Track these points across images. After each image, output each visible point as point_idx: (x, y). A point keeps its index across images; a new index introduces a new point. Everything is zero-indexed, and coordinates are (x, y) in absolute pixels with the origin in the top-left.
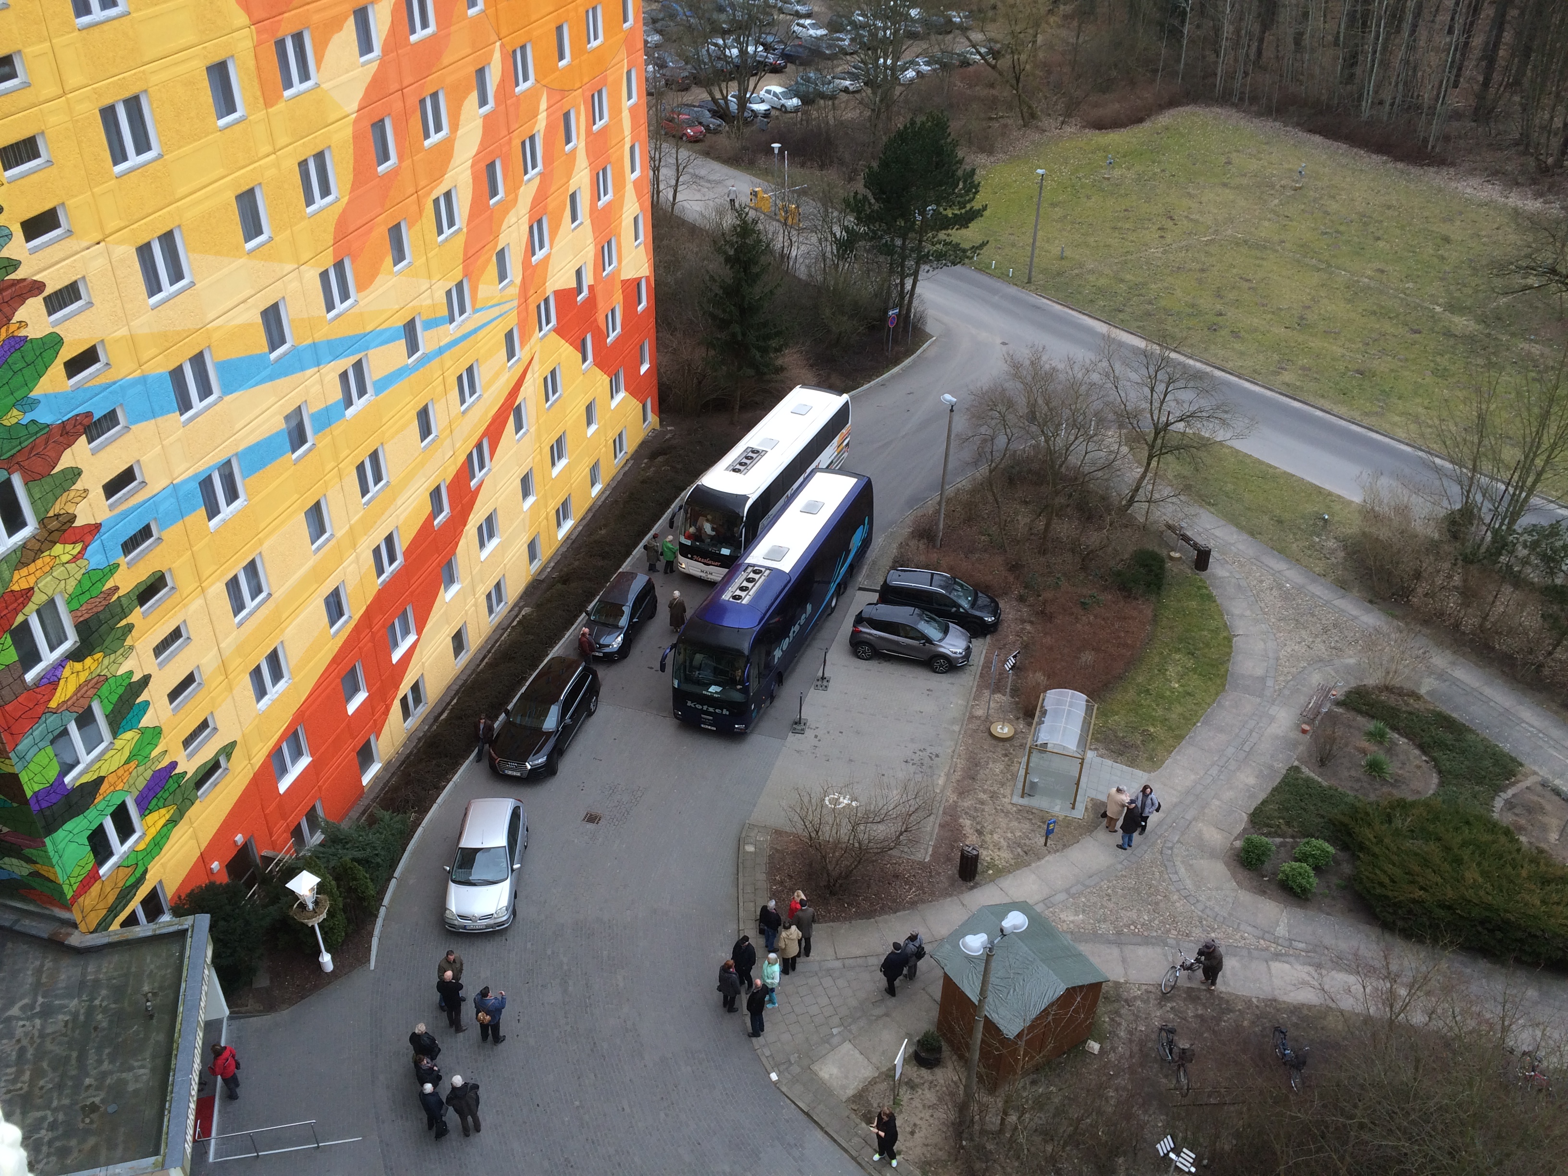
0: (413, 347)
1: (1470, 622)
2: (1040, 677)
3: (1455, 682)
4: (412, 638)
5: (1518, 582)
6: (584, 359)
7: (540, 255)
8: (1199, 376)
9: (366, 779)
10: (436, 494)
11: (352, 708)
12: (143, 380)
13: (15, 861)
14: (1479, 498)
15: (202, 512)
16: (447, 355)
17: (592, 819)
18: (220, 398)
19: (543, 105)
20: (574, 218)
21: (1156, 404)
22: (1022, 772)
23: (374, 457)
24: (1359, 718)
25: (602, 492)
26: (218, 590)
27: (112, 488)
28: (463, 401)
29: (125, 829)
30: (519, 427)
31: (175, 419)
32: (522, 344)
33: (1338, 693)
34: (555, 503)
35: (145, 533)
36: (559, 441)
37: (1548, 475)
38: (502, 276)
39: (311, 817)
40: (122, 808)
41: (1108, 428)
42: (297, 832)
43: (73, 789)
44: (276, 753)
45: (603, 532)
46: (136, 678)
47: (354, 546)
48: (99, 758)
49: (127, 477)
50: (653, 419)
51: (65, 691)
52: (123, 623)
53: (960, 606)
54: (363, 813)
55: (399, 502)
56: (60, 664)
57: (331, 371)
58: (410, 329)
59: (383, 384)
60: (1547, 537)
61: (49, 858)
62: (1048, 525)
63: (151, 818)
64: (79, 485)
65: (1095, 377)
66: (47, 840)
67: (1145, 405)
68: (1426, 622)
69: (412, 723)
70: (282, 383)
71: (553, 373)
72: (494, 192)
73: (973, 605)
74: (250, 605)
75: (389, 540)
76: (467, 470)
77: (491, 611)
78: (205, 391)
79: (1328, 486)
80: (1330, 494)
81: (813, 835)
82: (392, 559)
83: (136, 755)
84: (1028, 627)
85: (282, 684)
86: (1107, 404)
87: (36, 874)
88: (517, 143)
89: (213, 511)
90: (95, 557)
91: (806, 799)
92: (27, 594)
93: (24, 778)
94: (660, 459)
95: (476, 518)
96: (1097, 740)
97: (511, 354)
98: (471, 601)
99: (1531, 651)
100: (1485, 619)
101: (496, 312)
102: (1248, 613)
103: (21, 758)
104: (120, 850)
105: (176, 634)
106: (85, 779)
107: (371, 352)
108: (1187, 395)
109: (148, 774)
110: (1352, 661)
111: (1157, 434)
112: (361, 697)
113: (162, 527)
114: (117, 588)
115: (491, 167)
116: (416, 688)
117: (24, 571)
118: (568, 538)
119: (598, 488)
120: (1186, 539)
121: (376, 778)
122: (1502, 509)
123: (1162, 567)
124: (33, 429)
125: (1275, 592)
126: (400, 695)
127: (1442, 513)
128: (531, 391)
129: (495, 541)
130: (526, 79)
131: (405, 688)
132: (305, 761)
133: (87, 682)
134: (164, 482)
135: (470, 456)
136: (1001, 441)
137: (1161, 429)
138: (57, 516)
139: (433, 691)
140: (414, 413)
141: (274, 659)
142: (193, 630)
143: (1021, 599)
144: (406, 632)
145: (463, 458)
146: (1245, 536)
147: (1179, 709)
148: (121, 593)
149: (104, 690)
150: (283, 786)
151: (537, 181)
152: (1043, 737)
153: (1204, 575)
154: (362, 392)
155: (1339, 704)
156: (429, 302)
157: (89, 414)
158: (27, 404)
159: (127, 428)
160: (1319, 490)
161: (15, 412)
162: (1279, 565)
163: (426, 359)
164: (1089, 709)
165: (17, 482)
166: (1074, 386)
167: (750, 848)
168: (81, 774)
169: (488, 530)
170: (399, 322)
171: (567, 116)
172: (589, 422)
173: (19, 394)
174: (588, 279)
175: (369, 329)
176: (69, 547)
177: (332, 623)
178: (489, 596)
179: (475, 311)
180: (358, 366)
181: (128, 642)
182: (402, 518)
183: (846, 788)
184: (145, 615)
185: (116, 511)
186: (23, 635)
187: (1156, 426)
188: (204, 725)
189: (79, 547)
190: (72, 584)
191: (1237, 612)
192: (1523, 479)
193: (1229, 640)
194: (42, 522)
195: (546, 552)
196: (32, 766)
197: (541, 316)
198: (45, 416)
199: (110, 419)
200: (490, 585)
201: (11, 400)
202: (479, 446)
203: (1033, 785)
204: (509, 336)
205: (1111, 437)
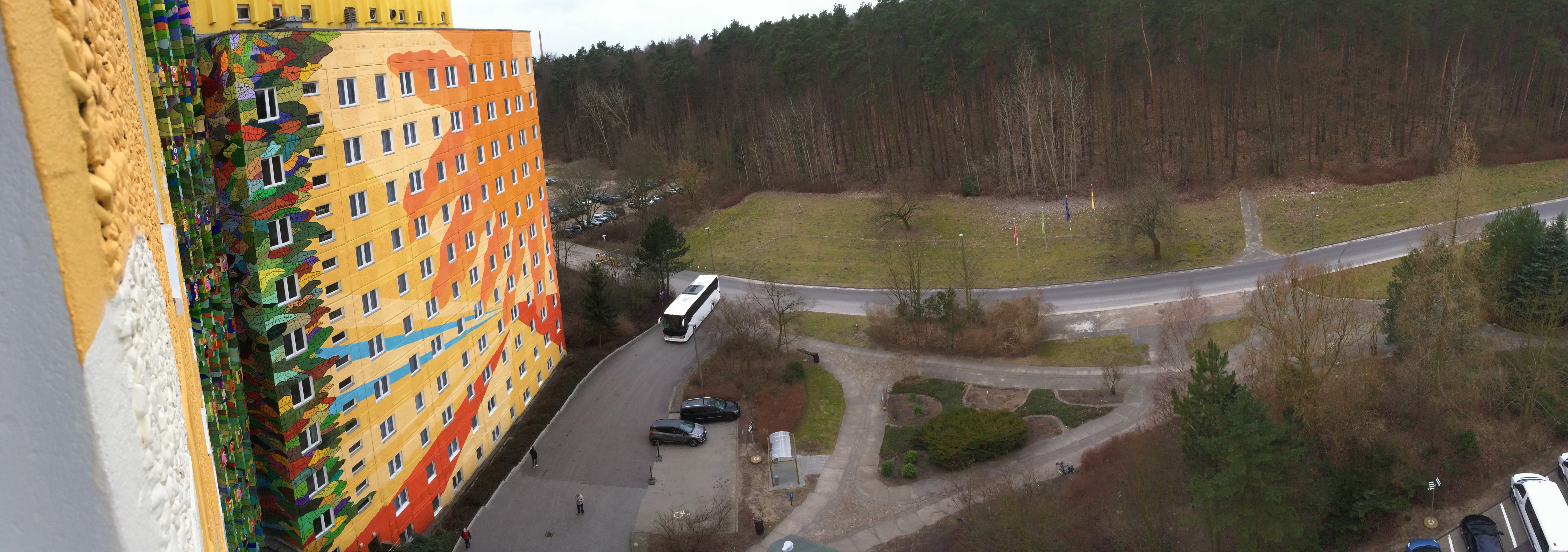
0: (460, 330)
1: (922, 343)
2: (765, 430)
3: (929, 365)
4: (458, 451)
5: (930, 320)
6: (532, 330)
7: (512, 289)
8: (788, 289)
9: (436, 514)
10: (469, 388)
11: (430, 480)
12: (359, 344)
13: (286, 524)
14: (904, 298)
15: (374, 395)
16: (474, 331)
17: (549, 535)
18: (385, 352)
19: (512, 232)
20: (525, 274)
21: (776, 305)
22: (770, 475)
23: (444, 374)
24: (901, 395)
25: (543, 384)
26: (377, 427)
27: (342, 385)
28: (481, 350)
29: (328, 522)
30: (504, 359)
31: (369, 359)
32: (505, 325)
33: (890, 389)
34: (522, 391)
35: (351, 403)
36: (523, 365)
37: (921, 280)
38: (496, 299)
39: (409, 528)
40: (328, 511)
41: (760, 319)
42: (402, 536)
43: (312, 501)
44: (396, 499)
45: (544, 402)
46: (340, 460)
47: (433, 411)
48: (323, 490)
49: (348, 381)
50: (564, 351)
51: (315, 460)
52: (338, 437)
53: (720, 410)
54: (434, 529)
55: (453, 393)
56: (314, 450)
57: (428, 340)
58: (459, 322)
59: (447, 346)
60: (931, 302)
61: (298, 525)
62: (749, 365)
63: (339, 518)
64: (331, 382)
65: (749, 300)
66: (299, 519)
67: (772, 306)
68: (907, 349)
69: (457, 489)
70: (409, 345)
71: (519, 336)
72: (493, 267)
73: (725, 407)
74: (388, 435)
75: (449, 409)
76: (482, 378)
77: (494, 438)
78: (380, 349)
79: (853, 314)
80: (854, 316)
81: (670, 533)
82: (450, 417)
83: (337, 492)
84: (754, 410)
85: (400, 469)
86: (757, 310)
87: (292, 531)
88: (502, 248)
89: (378, 396)
90: (332, 411)
91: (663, 517)
92: (308, 420)
93: (295, 492)
94: (568, 368)
95: (486, 399)
96: (799, 449)
97: (500, 330)
98: (484, 434)
99: (947, 342)
100: (927, 339)
101: (494, 313)
102: (844, 373)
103: (296, 484)
104: (325, 530)
105: (358, 444)
106: (317, 497)
107: (444, 332)
108: (787, 298)
109: (340, 500)
110: (889, 375)
111: (780, 316)
112: (434, 476)
113: (359, 400)
114: (338, 423)
115: (492, 257)
116: (459, 473)
117: (308, 412)
118: (529, 405)
119: (541, 383)
120: (806, 353)
121: (440, 513)
122: (913, 298)
123: (801, 367)
124: (319, 360)
125: (851, 361)
126: (452, 476)
127: (895, 308)
128: (509, 345)
129: (495, 408)
130: (505, 223)
131: (454, 473)
132: (407, 504)
133: (323, 458)
134: (362, 383)
135: (484, 372)
136: (719, 335)
137: (781, 314)
138: (322, 393)
139: (467, 475)
140: (461, 355)
141: (398, 457)
142: (364, 443)
143: (747, 399)
144: (455, 448)
145: (480, 373)
146: (829, 343)
147: (831, 422)
148: (339, 425)
149: (328, 462)
150: (398, 513)
151: (510, 261)
152: (775, 456)
153: (819, 364)
154: (439, 348)
155: (891, 393)
156: (467, 310)
157: (338, 356)
158: (319, 351)
159: (351, 362)
160: (850, 316)
161: (314, 354)
162: (847, 350)
163: (466, 332)
164: (791, 437)
165: (311, 379)
166: (742, 307)
167: (636, 544)
168: (315, 495)
169: (492, 404)
170: (455, 320)
171: (520, 236)
172: (535, 355)
173: (316, 348)
174: (532, 297)
175: (444, 323)
176: (324, 405)
177: (423, 444)
178: (493, 432)
179: (486, 313)
180: (438, 338)
181: (339, 445)
182: (454, 399)
183: (681, 507)
184: (348, 435)
185: (343, 393)
186: (303, 437)
187: (779, 313)
188: (364, 482)
189: (328, 405)
190: (323, 420)
191: (839, 374)
192: (914, 286)
193: (840, 386)
194: (316, 395)
195: (519, 412)
196: (298, 487)
197: (513, 313)
198: (324, 356)
199: (345, 358)
200: (494, 427)
201: (314, 349)
202: (487, 368)
203: (777, 479)
204: (500, 323)
205: (763, 322)
